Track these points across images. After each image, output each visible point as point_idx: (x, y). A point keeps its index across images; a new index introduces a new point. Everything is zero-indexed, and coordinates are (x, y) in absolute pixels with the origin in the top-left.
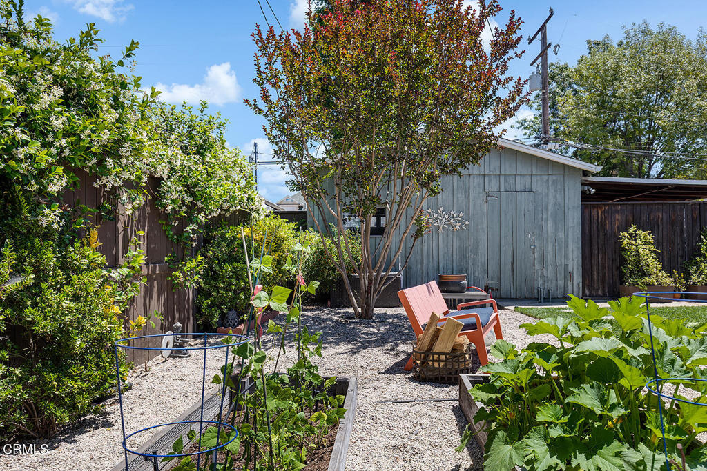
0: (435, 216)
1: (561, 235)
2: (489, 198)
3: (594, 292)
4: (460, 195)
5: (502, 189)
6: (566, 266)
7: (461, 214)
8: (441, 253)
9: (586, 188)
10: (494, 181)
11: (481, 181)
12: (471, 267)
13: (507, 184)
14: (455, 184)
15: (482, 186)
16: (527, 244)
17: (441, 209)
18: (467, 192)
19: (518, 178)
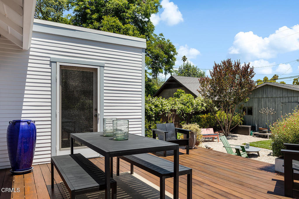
0: (266, 110)
2: (283, 105)
4: (273, 104)
5: (287, 102)
7: (273, 109)
10: (284, 99)
11: (280, 99)
13: (289, 100)
14: (272, 100)
15: (280, 100)
17: (267, 108)
18: (275, 103)
19: (293, 98)
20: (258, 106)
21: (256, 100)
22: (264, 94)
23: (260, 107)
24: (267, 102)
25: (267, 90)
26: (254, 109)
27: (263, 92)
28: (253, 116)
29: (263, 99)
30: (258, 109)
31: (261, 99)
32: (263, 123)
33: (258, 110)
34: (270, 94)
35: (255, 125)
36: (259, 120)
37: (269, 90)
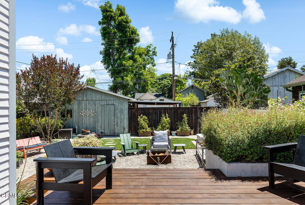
0: (86, 112)
1: (122, 117)
2: (102, 107)
3: (132, 133)
4: (93, 106)
5: (105, 104)
6: (124, 126)
7: (94, 111)
8: (88, 123)
9: (130, 104)
10: (103, 102)
11: (99, 102)
12: (97, 127)
13: (107, 103)
14: (92, 103)
16: (112, 120)
17: (88, 110)
18: (95, 105)
19: (110, 101)
20: (79, 109)
21: (76, 102)
22: (84, 97)
23: (80, 109)
24: (87, 104)
25: (87, 93)
26: (74, 111)
27: (84, 95)
28: (73, 118)
29: (83, 102)
30: (78, 111)
31: (81, 101)
32: (83, 125)
33: (78, 113)
34: (90, 97)
35: (75, 127)
36: (79, 122)
37: (89, 93)
